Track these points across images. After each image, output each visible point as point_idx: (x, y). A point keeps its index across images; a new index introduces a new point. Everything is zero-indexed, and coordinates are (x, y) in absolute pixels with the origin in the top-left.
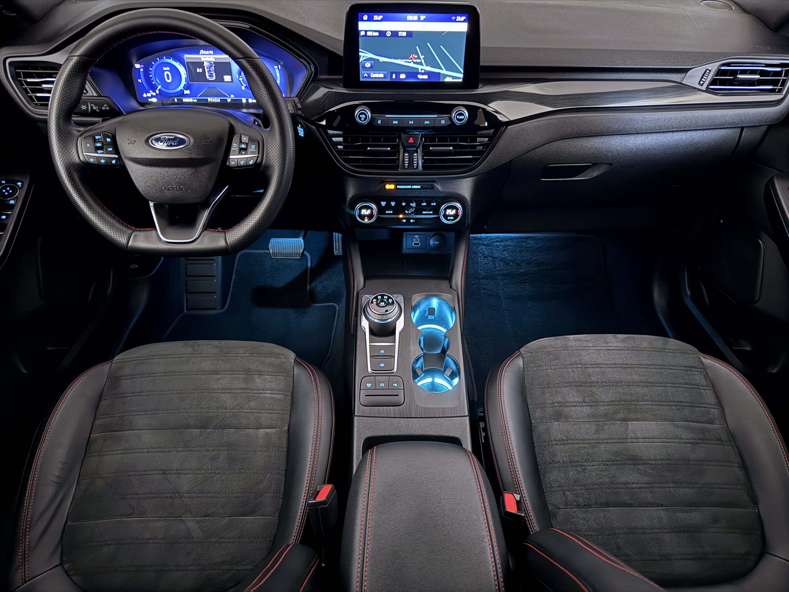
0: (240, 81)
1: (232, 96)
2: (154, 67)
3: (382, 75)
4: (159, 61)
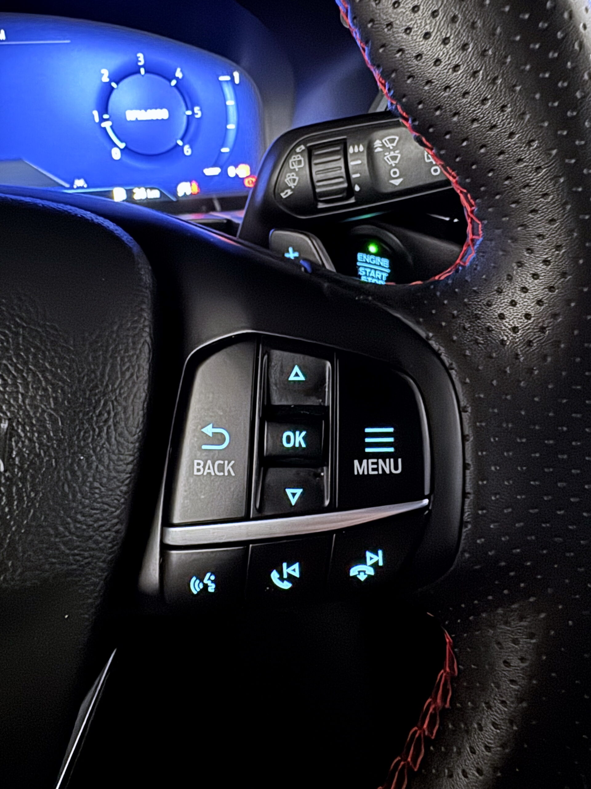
0: (105, 129)
1: (79, 183)
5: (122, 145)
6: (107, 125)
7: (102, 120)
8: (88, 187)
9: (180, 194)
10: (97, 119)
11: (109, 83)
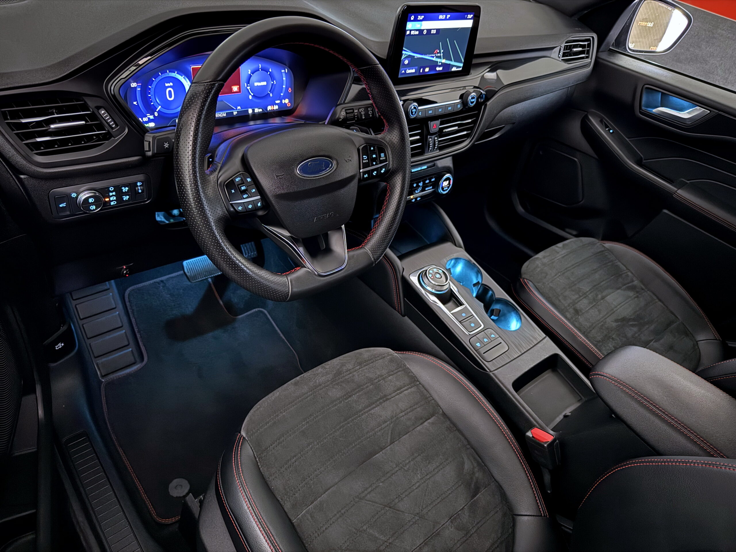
0: (248, 89)
1: (239, 108)
2: (154, 85)
3: (413, 71)
4: (161, 76)
5: (252, 94)
6: (248, 88)
7: (247, 86)
8: (242, 109)
9: (268, 110)
10: (246, 86)
11: (250, 74)
